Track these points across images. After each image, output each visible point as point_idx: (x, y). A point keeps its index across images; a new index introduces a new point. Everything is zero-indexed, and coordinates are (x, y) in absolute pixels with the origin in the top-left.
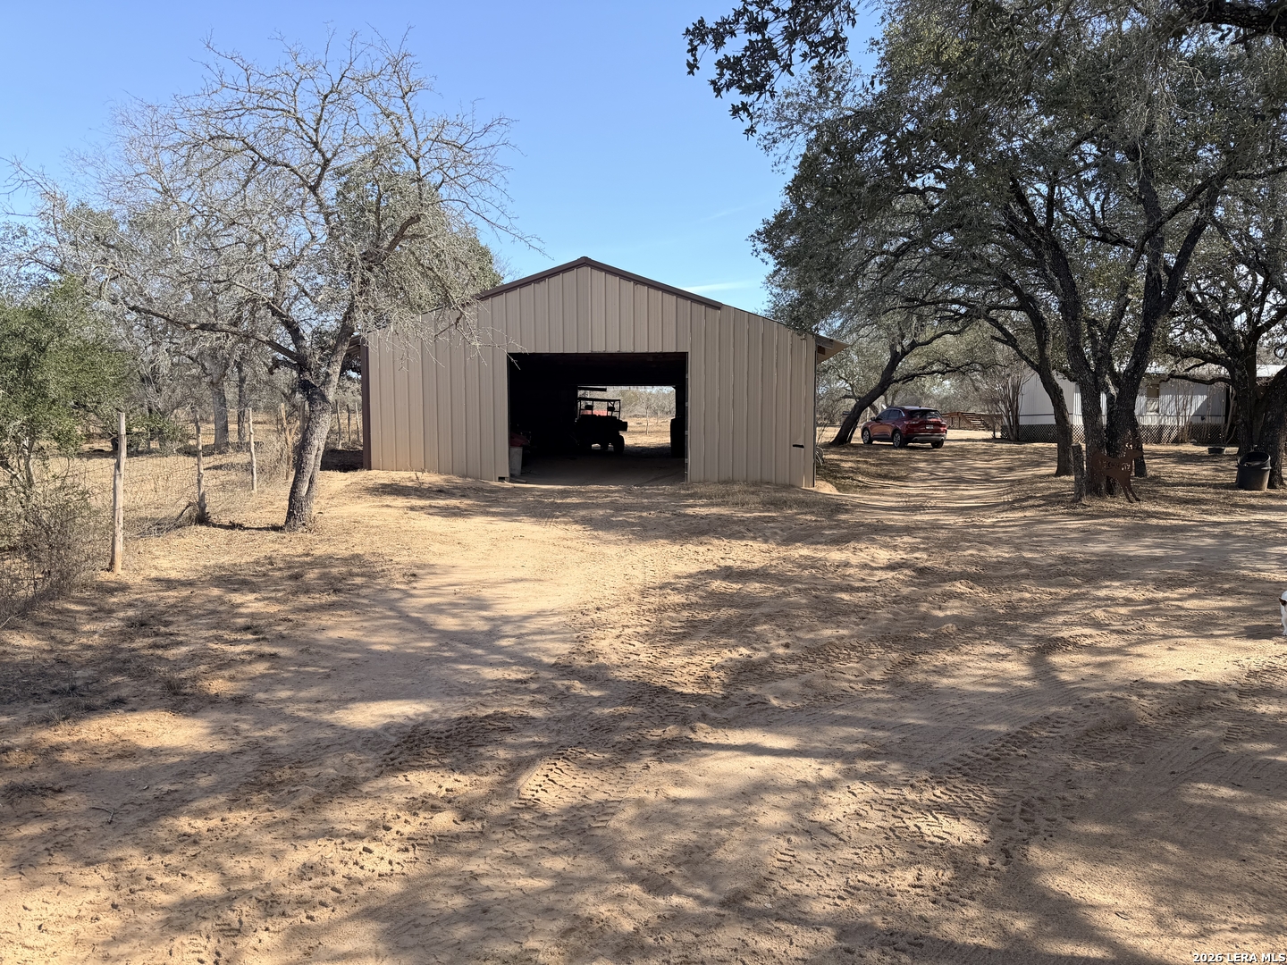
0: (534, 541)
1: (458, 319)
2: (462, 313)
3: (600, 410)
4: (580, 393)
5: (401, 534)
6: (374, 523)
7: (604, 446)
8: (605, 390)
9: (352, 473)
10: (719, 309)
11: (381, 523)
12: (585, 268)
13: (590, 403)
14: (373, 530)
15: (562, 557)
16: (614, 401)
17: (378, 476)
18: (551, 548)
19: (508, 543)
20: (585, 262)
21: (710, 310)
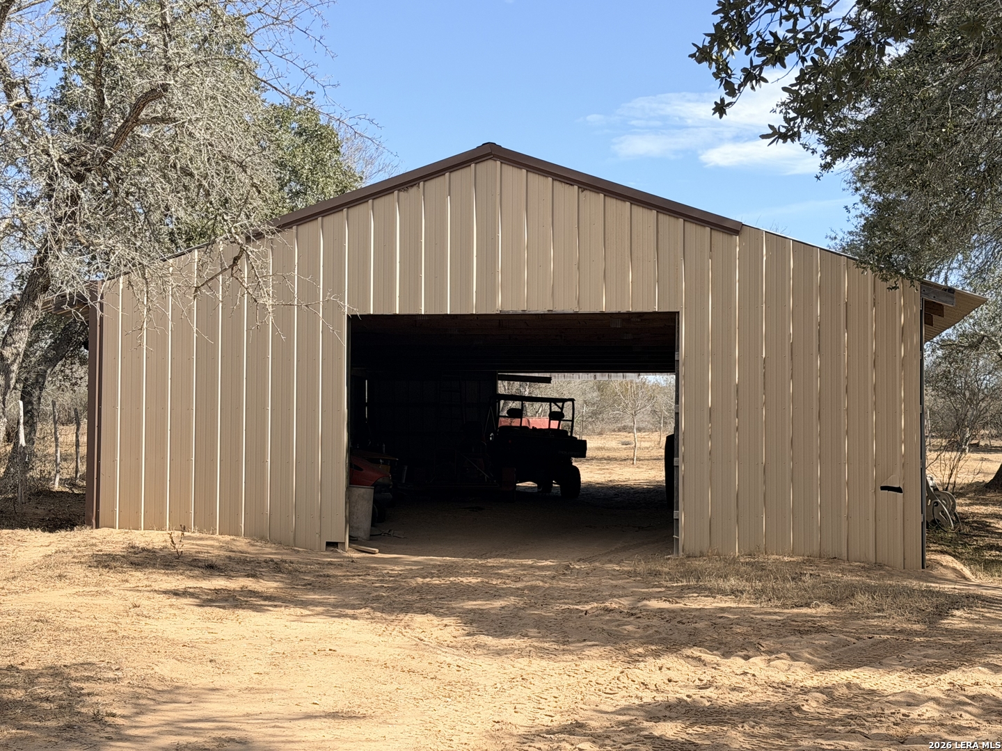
0: (351, 659)
1: (236, 259)
2: (242, 250)
3: (538, 419)
4: (503, 387)
5: (113, 643)
6: (74, 623)
7: (544, 485)
8: (548, 380)
9: (63, 533)
10: (737, 232)
11: (86, 623)
12: (490, 163)
13: (515, 405)
14: (66, 635)
15: (389, 688)
16: (564, 401)
17: (110, 538)
18: (378, 670)
19: (302, 662)
20: (490, 152)
21: (719, 237)
